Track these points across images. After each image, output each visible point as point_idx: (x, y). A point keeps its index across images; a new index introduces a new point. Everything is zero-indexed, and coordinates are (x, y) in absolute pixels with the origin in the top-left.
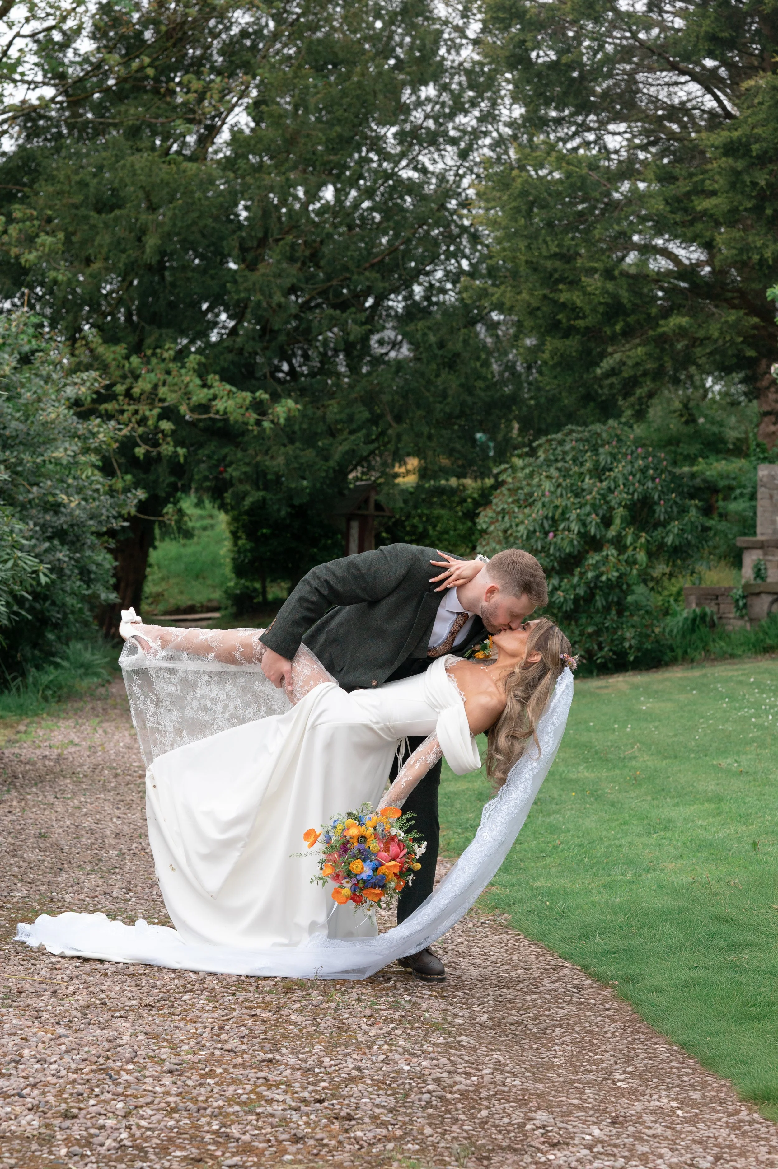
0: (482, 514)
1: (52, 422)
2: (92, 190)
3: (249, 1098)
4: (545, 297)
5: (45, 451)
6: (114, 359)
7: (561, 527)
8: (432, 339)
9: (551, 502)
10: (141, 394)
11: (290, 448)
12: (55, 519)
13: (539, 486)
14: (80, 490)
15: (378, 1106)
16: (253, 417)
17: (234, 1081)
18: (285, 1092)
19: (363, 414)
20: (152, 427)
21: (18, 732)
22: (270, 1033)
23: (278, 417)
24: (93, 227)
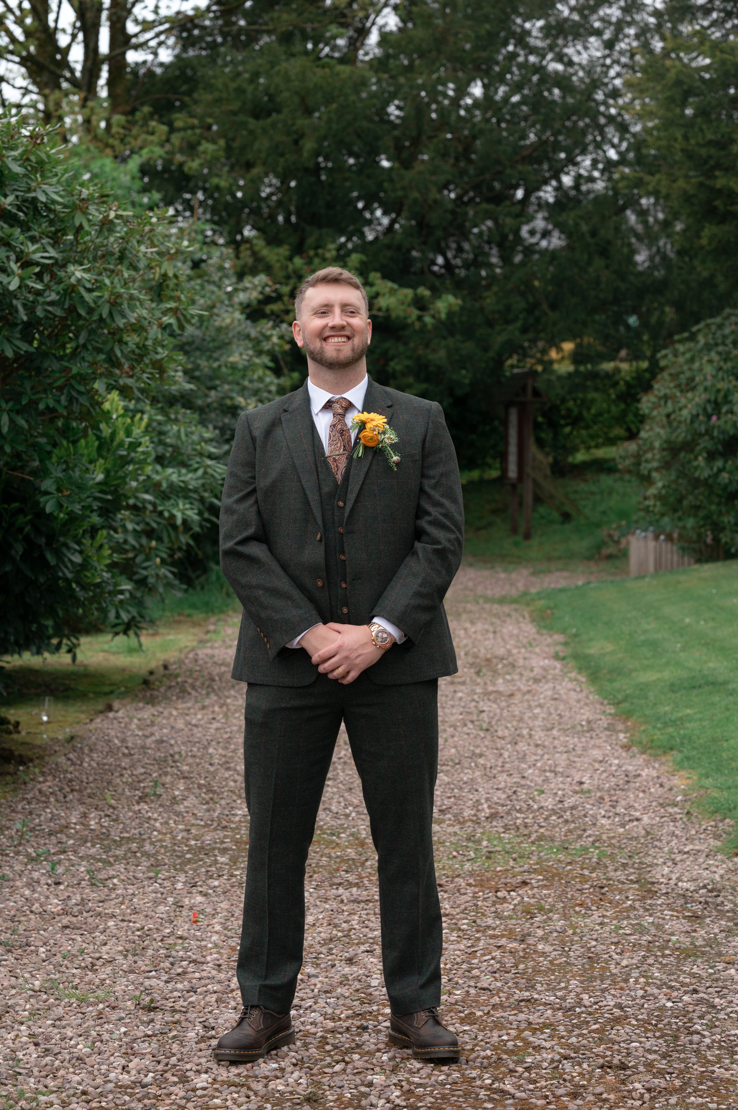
0: (645, 399)
1: (227, 327)
2: (249, 96)
3: (515, 1045)
4: (701, 184)
5: (221, 355)
6: (278, 261)
7: (724, 409)
8: (584, 228)
9: (713, 385)
11: (451, 342)
13: (701, 370)
14: (256, 393)
15: (649, 1051)
16: (415, 313)
17: (498, 1025)
18: (551, 1037)
19: (519, 304)
21: (208, 632)
22: (522, 966)
23: (439, 312)
24: (251, 132)
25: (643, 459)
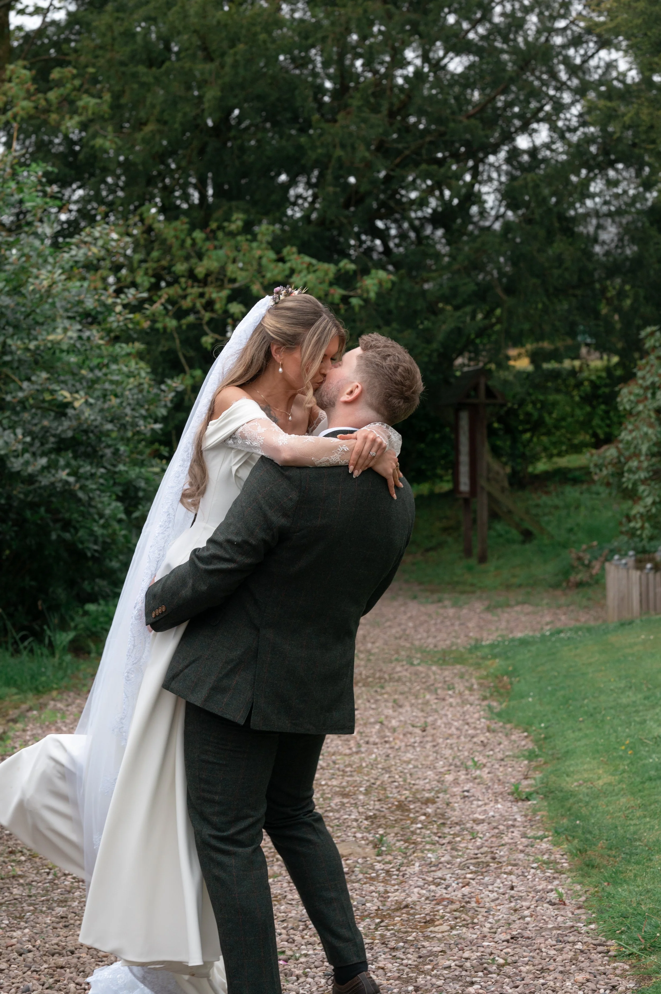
0: (625, 391)
1: (47, 291)
2: (140, 41)
5: (42, 333)
6: (175, 236)
10: (208, 275)
12: (55, 424)
16: (338, 293)
20: (220, 312)
23: (368, 292)
24: (143, 85)
25: (626, 468)
